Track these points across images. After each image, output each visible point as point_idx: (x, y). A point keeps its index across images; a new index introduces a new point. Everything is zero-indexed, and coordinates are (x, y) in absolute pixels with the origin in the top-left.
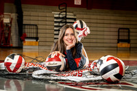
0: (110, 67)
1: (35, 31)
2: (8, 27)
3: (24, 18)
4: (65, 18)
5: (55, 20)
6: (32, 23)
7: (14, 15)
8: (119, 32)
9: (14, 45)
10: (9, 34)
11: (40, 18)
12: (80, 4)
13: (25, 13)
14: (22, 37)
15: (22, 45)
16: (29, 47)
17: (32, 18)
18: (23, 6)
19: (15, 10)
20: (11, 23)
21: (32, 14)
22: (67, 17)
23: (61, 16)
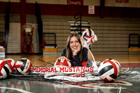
0: (106, 68)
1: (53, 38)
2: (30, 36)
3: (44, 27)
4: (80, 26)
5: (71, 28)
6: (51, 31)
7: (35, 25)
8: (129, 37)
9: (35, 52)
10: (31, 42)
11: (58, 27)
12: (93, 13)
13: (44, 23)
14: (42, 44)
15: (42, 51)
16: (48, 53)
17: (51, 27)
18: (42, 16)
19: (35, 21)
20: (32, 32)
21: (51, 23)
22: (82, 25)
23: (76, 25)
